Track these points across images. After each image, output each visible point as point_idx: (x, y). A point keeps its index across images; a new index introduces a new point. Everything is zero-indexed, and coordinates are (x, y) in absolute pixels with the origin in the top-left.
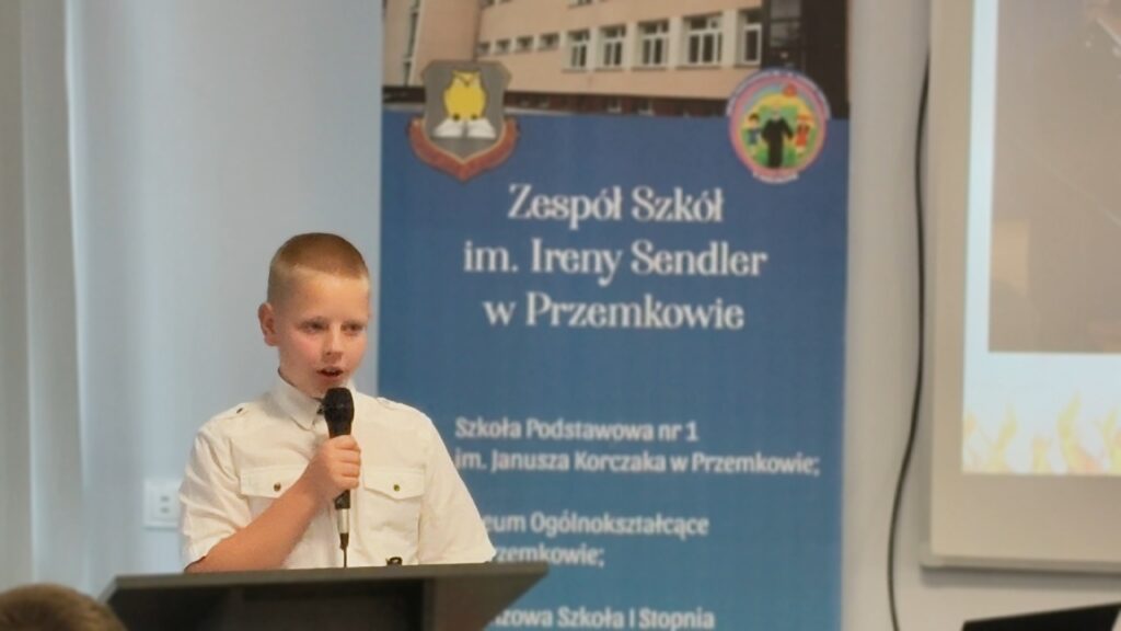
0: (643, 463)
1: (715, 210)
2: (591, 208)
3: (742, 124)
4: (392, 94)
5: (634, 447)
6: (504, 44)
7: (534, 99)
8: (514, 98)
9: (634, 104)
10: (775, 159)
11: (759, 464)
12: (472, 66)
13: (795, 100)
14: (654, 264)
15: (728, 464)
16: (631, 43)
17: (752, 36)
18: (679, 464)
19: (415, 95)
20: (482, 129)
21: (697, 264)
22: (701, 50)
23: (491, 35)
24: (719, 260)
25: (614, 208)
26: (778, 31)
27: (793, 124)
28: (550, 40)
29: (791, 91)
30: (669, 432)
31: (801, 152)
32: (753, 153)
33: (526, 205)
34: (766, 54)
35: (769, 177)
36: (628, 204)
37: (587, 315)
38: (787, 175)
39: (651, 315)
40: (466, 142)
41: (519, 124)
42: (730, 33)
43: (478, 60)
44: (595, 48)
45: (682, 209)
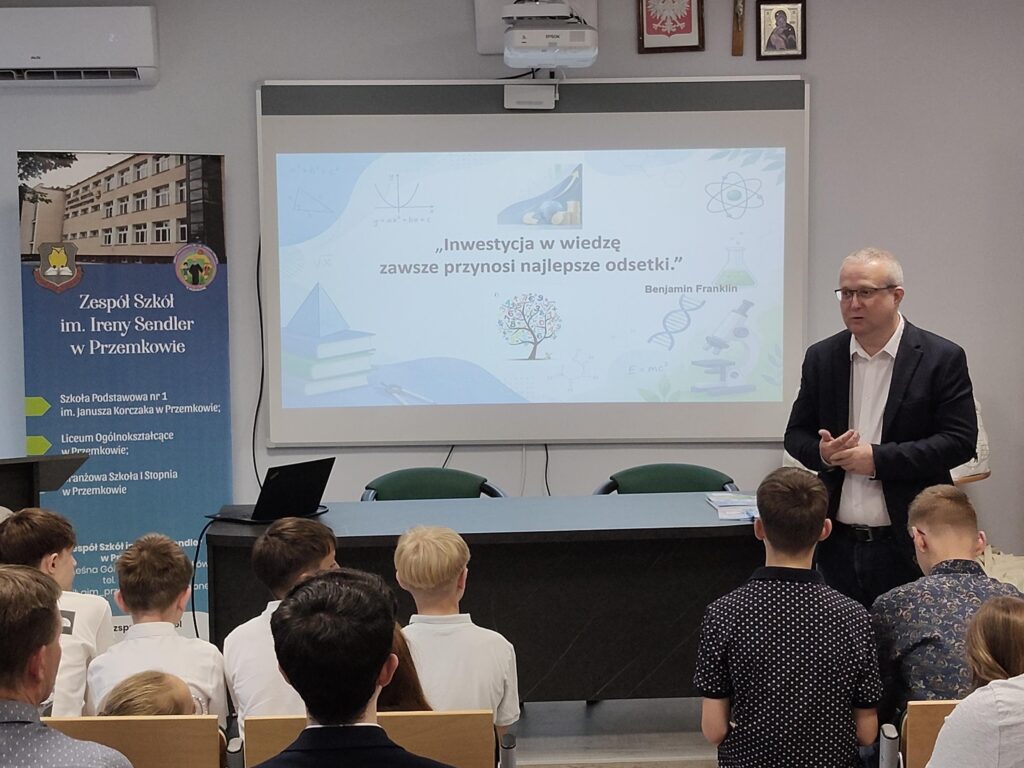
0: (144, 410)
1: (171, 303)
2: (116, 304)
3: (180, 266)
4: (25, 258)
5: (140, 404)
6: (74, 235)
7: (89, 258)
8: (79, 258)
9: (133, 259)
10: (195, 281)
11: (195, 409)
12: (59, 245)
13: (204, 256)
14: (145, 326)
15: (180, 409)
16: (130, 233)
17: (183, 229)
18: (159, 410)
19: (36, 257)
20: (66, 271)
21: (163, 326)
22: (162, 236)
23: (68, 231)
24: (174, 324)
25: (126, 303)
26: (194, 227)
27: (202, 266)
28: (95, 233)
29: (201, 252)
30: (155, 397)
31: (206, 278)
32: (186, 279)
33: (88, 303)
34: (189, 237)
35: (193, 289)
36: (132, 301)
37: (116, 349)
38: (201, 288)
39: (144, 348)
40: (59, 277)
41: (82, 269)
42: (173, 229)
43: (62, 242)
44: (114, 236)
45: (156, 303)
